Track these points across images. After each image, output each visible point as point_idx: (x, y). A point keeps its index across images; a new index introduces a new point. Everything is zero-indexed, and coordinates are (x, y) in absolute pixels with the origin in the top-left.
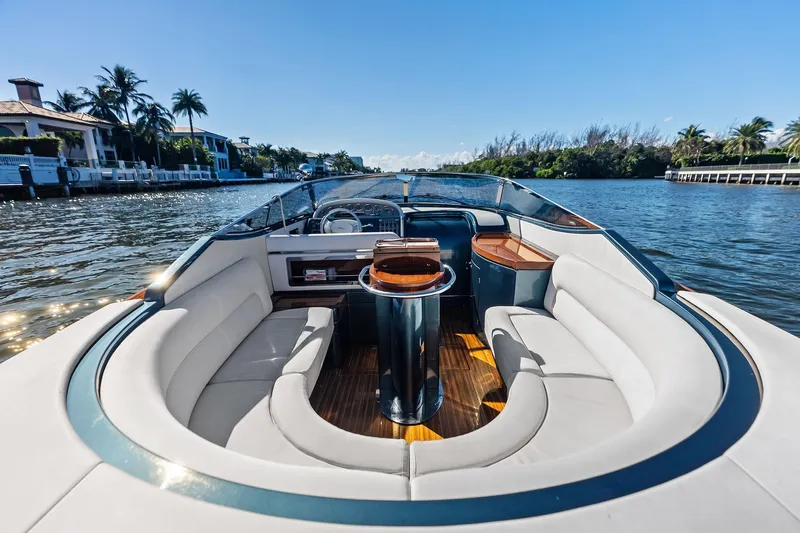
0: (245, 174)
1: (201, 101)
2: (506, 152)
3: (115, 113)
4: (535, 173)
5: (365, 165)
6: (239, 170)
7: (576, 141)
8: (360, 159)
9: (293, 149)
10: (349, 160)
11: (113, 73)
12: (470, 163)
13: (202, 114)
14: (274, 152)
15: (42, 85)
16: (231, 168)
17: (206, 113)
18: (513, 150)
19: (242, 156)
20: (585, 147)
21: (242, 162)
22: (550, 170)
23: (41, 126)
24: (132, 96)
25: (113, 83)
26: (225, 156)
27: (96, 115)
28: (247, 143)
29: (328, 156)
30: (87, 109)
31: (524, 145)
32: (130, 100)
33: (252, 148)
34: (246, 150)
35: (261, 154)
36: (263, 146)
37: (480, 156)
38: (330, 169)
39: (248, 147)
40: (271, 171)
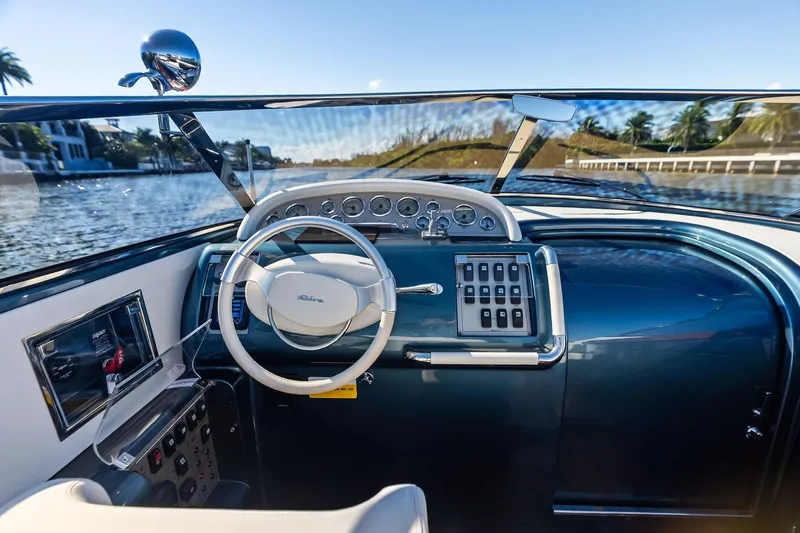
0: (110, 164)
1: (19, 64)
2: (418, 141)
4: (447, 162)
5: (274, 154)
6: (101, 160)
7: (483, 132)
8: (268, 149)
10: (255, 149)
12: (383, 153)
13: (24, 82)
14: (155, 138)
16: (91, 157)
17: (28, 81)
18: (425, 139)
19: (106, 141)
20: (491, 138)
21: (106, 149)
22: (462, 160)
26: (80, 141)
28: (116, 126)
29: (227, 144)
31: (435, 135)
33: (124, 132)
34: (115, 135)
35: (139, 140)
36: (140, 130)
37: (393, 146)
38: (232, 159)
39: (116, 130)
40: (151, 161)
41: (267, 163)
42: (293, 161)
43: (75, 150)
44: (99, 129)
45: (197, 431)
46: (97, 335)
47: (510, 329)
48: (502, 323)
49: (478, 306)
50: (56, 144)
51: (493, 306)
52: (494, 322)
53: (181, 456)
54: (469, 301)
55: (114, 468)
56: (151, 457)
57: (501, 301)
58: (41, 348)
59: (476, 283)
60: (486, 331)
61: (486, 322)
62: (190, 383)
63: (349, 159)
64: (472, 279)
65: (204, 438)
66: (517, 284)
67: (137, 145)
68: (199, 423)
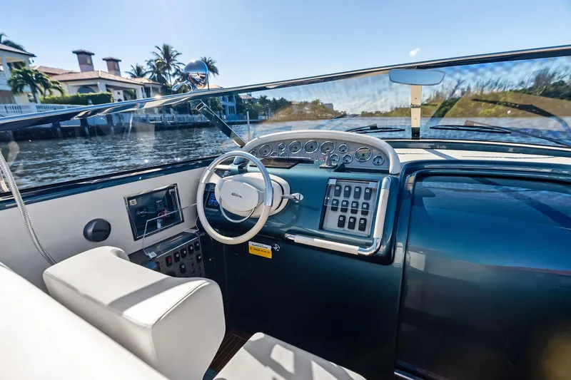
1: (215, 65)
2: (451, 96)
3: (164, 76)
5: (335, 109)
7: (523, 83)
8: (331, 105)
9: (282, 99)
10: (323, 106)
11: (162, 49)
13: (216, 74)
14: (269, 101)
15: (93, 54)
16: (238, 113)
18: (458, 93)
19: (245, 104)
20: (532, 88)
21: (244, 108)
22: (493, 109)
23: (107, 86)
24: (174, 65)
25: (162, 56)
26: (233, 104)
27: (154, 79)
28: (251, 96)
29: (306, 103)
30: (148, 76)
31: (469, 89)
32: (172, 67)
33: (254, 98)
34: (249, 100)
35: (260, 103)
36: (261, 97)
37: (427, 100)
38: (308, 112)
39: (250, 98)
40: (264, 115)
41: (330, 115)
42: (347, 113)
43: (231, 109)
44: (242, 98)
45: (194, 256)
46: (158, 202)
47: (356, 231)
48: (352, 226)
49: (339, 213)
50: (224, 106)
51: (348, 215)
52: (346, 225)
53: (183, 264)
54: (334, 209)
55: (148, 257)
56: (167, 259)
57: (354, 212)
58: (131, 201)
59: (341, 198)
60: (341, 230)
61: (341, 224)
62: (194, 231)
63: (389, 111)
64: (339, 196)
65: (199, 261)
66: (368, 201)
67: (260, 105)
68: (195, 252)
